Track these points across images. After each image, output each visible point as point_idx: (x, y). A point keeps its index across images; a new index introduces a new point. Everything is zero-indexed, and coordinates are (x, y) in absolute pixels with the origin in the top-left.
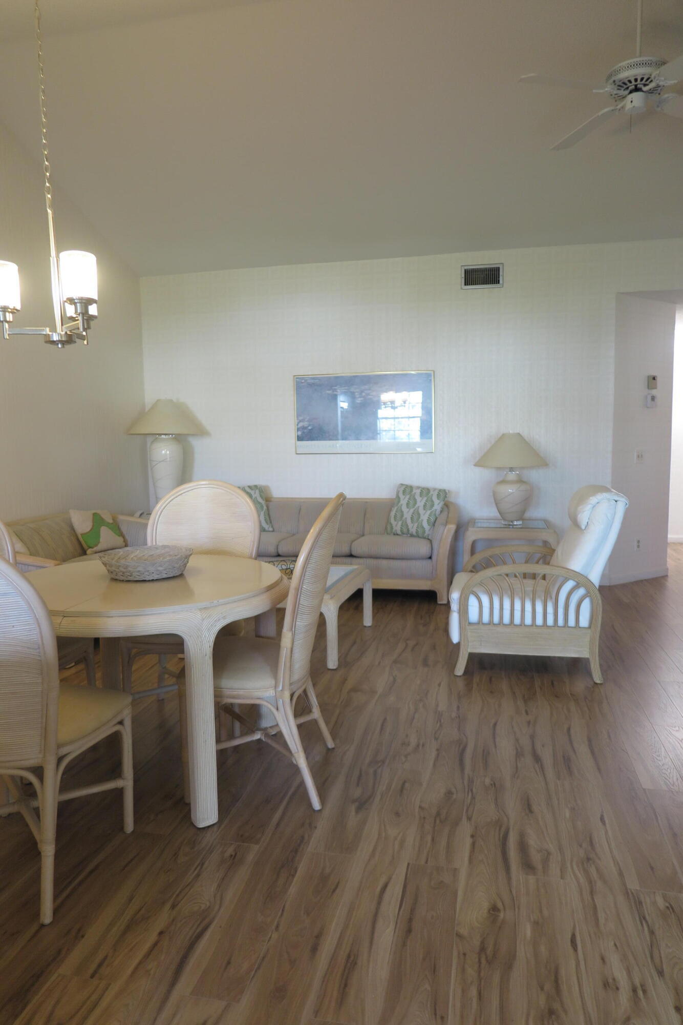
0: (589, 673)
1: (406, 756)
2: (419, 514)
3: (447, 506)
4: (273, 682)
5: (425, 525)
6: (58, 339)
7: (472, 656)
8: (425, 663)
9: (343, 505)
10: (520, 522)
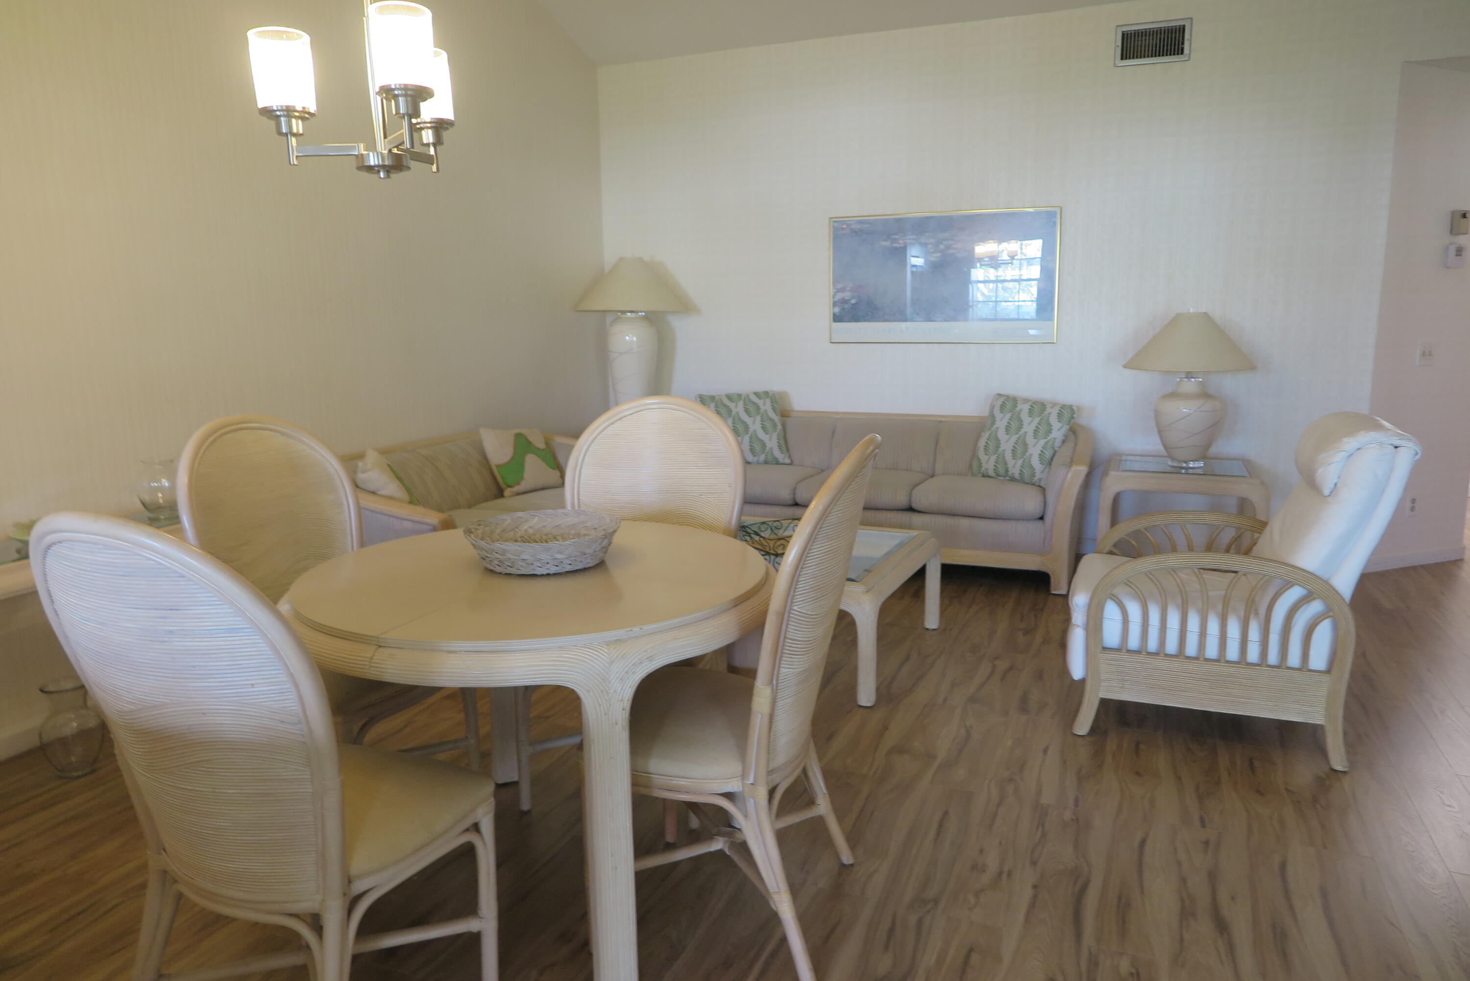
0: (1321, 750)
1: (977, 895)
2: (1025, 445)
3: (1074, 431)
4: (740, 768)
5: (1036, 462)
6: (377, 163)
7: (1105, 704)
8: (1024, 706)
9: (875, 456)
10: (1201, 464)
